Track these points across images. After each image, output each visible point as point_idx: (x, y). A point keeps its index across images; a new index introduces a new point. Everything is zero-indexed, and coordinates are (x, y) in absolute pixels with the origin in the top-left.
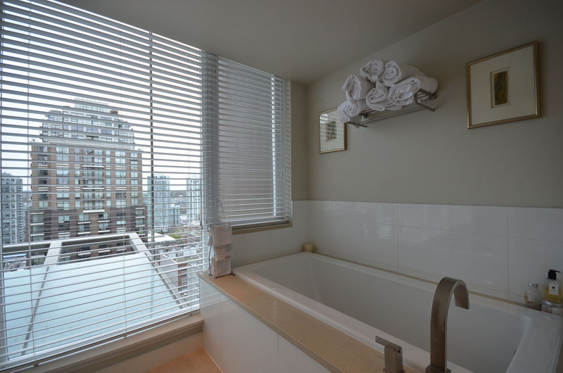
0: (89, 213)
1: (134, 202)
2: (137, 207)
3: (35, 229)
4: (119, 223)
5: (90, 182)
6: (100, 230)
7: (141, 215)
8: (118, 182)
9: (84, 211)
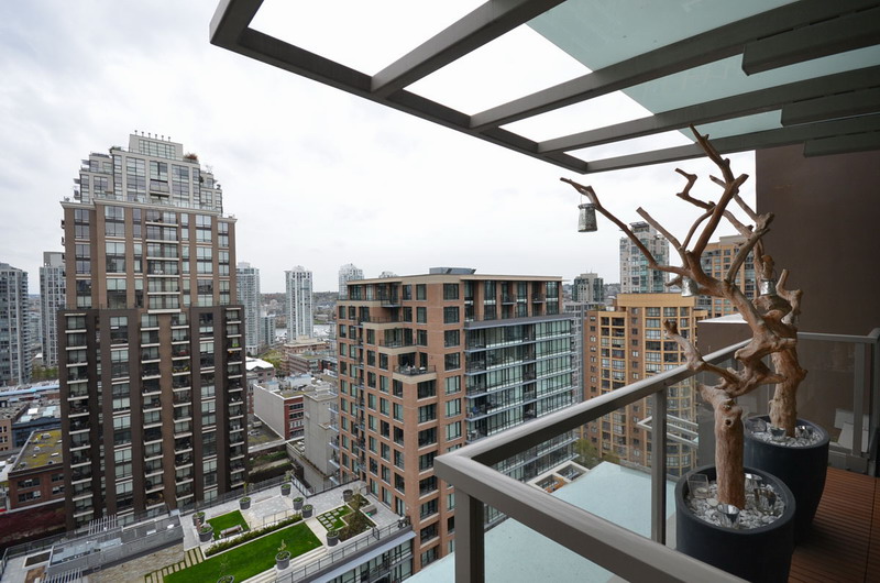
0: (157, 315)
1: (224, 299)
2: (230, 306)
3: (71, 339)
4: (202, 330)
5: (158, 266)
6: (175, 341)
7: (234, 320)
8: (200, 266)
9: (150, 312)
